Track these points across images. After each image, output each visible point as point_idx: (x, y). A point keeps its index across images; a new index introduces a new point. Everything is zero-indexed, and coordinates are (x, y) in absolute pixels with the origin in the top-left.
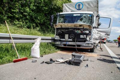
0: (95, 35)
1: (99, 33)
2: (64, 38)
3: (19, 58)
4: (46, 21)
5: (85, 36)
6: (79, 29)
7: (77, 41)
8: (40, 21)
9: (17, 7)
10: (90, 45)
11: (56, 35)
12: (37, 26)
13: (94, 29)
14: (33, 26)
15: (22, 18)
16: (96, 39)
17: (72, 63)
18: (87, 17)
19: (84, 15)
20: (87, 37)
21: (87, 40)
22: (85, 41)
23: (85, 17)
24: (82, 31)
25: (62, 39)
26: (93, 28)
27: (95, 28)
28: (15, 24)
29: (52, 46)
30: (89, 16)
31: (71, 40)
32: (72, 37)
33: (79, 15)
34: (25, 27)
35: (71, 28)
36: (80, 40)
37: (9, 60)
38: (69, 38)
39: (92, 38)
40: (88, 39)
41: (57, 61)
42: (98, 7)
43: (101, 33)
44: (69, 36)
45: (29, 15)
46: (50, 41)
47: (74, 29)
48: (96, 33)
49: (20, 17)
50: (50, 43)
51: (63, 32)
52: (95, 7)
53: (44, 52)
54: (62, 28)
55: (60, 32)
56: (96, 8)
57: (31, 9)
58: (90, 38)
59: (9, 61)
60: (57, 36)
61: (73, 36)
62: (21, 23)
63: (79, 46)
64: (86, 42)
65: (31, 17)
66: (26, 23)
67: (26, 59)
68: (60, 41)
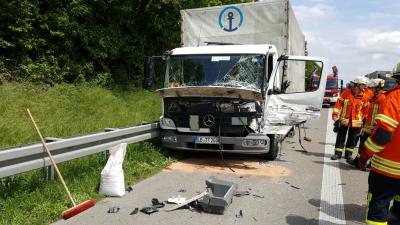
0: (274, 112)
1: (289, 105)
2: (187, 125)
3: (75, 206)
4: (127, 50)
5: (245, 120)
6: (227, 101)
7: (222, 135)
8: (108, 53)
9: (28, 16)
10: (260, 145)
11: (166, 116)
12: (99, 69)
13: (273, 96)
14: (87, 70)
15: (46, 48)
16: (280, 124)
17: (204, 207)
18: (248, 64)
19: (242, 60)
20: (250, 121)
21: (252, 131)
22: (246, 134)
23: (244, 64)
24: (236, 105)
25: (181, 129)
26: (270, 94)
27: (275, 92)
28: (24, 71)
29: (153, 150)
30: (255, 60)
31: (207, 131)
32: (209, 123)
33: (228, 58)
34: (60, 77)
35: (204, 98)
36: (231, 131)
37: (52, 214)
38: (201, 126)
39: (267, 122)
40: (254, 125)
41: (169, 203)
42: (287, 23)
43: (294, 107)
44: (200, 120)
45: (69, 36)
46: (148, 136)
47: (215, 100)
48: (280, 107)
49: (40, 45)
50: (149, 141)
51: (182, 107)
52: (280, 21)
53: (135, 174)
54: (179, 99)
55: (176, 109)
56: (283, 25)
57: (75, 16)
58: (259, 124)
59: (54, 218)
60: (167, 121)
61: (211, 119)
62: (45, 65)
63: (230, 146)
64: (248, 137)
65: (77, 40)
66: (62, 64)
67: (90, 205)
68: (176, 132)
